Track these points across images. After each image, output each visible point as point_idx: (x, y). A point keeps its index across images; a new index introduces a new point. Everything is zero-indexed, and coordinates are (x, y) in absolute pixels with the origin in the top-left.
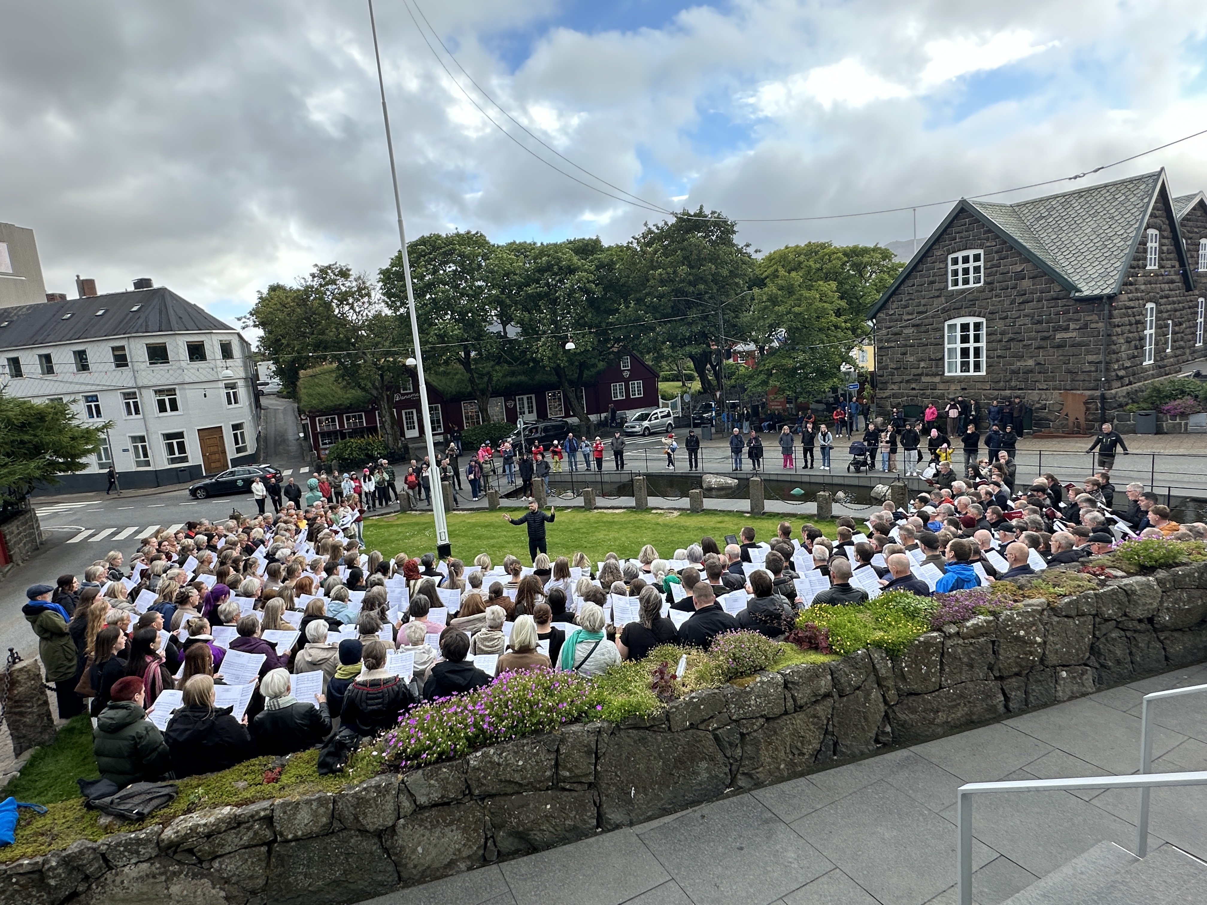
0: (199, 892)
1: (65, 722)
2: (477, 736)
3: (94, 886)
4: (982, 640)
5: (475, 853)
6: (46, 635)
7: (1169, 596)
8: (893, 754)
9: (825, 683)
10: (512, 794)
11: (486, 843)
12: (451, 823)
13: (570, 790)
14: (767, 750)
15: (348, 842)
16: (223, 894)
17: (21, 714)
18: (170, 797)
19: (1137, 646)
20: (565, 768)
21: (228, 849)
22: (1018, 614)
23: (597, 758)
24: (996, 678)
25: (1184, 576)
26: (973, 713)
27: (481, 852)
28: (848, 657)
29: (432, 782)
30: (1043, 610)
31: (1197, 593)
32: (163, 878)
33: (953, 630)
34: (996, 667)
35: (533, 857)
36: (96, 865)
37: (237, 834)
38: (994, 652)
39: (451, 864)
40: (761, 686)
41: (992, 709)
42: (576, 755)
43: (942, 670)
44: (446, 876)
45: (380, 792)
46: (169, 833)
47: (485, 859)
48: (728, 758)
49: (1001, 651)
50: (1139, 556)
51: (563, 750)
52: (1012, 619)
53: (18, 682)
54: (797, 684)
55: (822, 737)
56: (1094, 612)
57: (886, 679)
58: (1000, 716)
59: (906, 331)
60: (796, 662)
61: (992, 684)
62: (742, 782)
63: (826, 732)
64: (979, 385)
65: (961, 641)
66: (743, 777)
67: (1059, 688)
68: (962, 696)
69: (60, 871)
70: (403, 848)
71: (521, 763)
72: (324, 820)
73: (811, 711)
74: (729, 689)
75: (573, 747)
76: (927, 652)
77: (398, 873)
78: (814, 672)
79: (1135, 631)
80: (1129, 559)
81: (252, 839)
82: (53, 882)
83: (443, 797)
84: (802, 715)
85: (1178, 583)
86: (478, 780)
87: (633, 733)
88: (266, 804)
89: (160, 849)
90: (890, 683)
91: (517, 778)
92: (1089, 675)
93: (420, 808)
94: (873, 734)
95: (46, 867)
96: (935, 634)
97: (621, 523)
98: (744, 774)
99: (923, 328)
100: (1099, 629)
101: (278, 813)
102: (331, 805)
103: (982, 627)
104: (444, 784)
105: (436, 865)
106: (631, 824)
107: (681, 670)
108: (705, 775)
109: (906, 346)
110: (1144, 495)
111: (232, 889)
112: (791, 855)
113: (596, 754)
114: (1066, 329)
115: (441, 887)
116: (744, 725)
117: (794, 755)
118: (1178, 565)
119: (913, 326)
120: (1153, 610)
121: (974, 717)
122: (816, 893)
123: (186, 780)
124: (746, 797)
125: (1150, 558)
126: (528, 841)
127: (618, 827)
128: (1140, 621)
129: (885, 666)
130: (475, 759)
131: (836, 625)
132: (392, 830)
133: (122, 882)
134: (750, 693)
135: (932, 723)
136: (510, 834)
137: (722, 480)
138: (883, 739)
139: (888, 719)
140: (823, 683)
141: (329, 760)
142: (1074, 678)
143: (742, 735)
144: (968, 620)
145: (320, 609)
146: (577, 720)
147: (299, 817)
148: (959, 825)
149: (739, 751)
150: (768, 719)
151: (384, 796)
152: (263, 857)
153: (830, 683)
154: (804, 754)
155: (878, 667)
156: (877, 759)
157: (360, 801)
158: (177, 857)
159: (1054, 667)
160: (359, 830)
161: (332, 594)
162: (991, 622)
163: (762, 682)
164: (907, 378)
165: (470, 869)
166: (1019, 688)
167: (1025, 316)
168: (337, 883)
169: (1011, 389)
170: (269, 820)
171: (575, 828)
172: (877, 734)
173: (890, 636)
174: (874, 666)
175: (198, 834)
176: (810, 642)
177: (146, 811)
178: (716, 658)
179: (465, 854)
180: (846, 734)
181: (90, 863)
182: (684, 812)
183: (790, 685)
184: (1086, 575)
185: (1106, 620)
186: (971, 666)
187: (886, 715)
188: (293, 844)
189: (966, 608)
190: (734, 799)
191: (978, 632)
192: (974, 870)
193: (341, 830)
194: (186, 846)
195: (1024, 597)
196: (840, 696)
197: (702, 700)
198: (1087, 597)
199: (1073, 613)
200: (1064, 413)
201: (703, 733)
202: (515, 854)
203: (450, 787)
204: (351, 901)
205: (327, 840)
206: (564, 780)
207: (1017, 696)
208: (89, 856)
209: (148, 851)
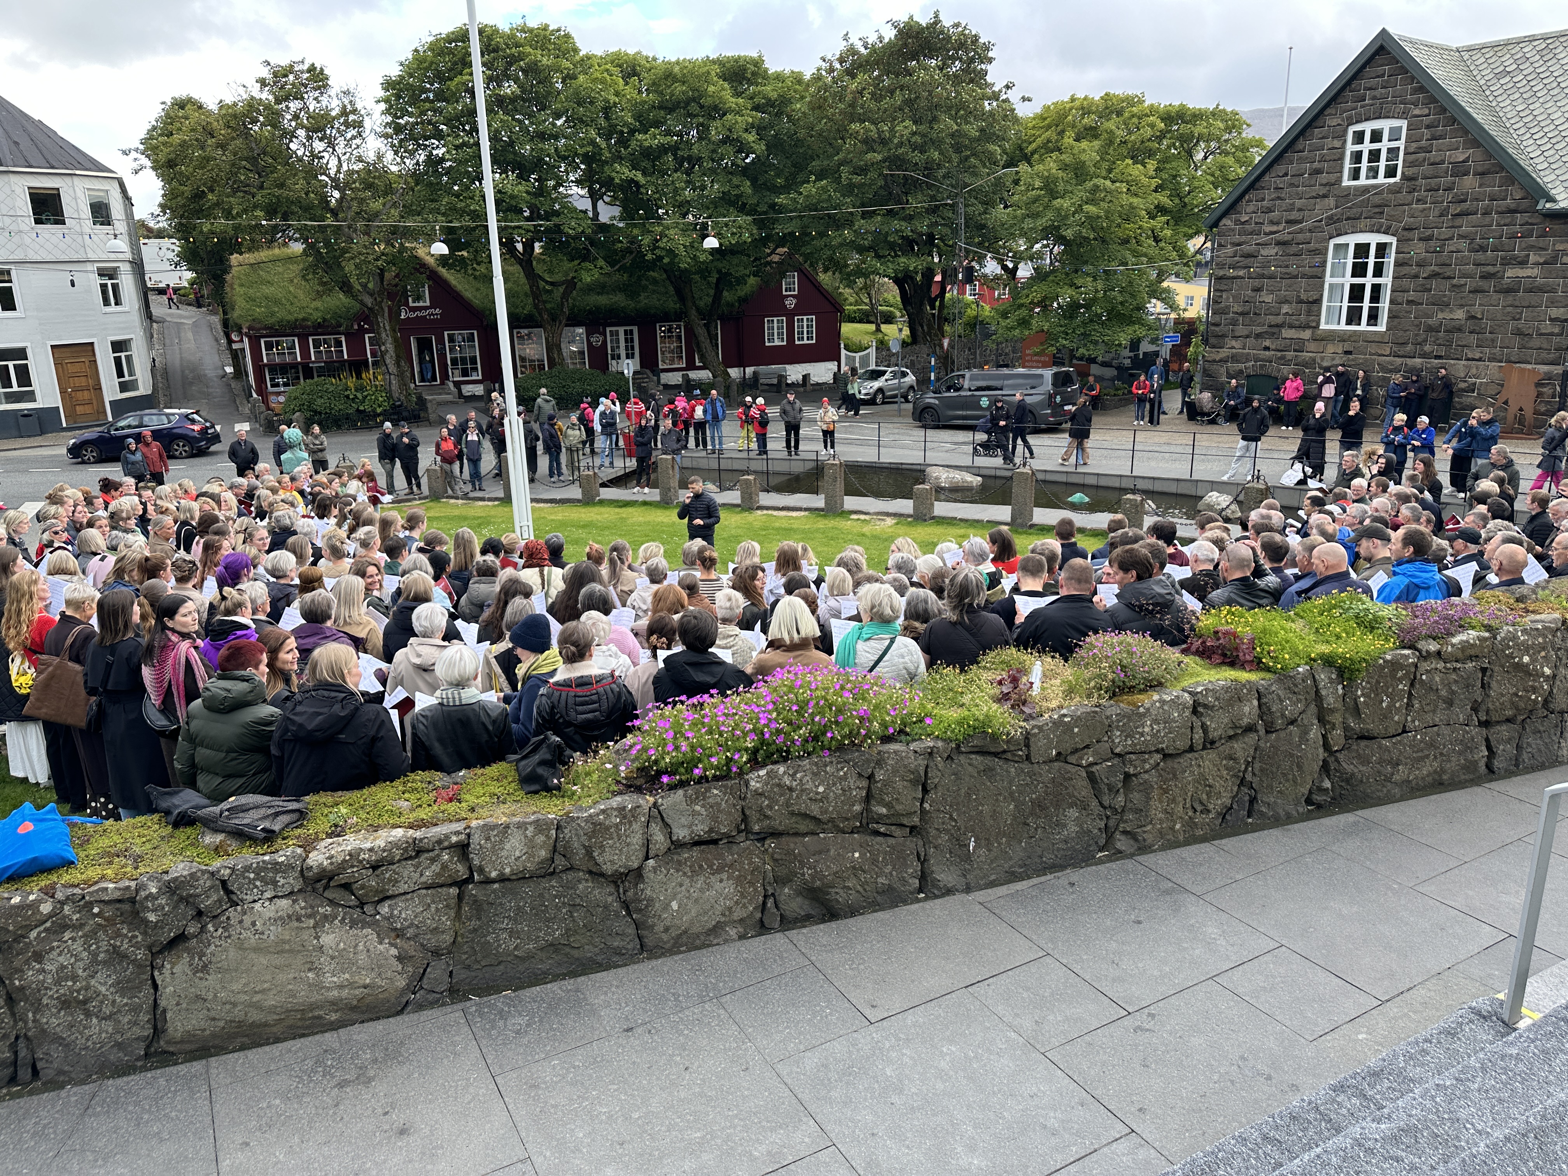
0: (361, 947)
2: (758, 749)
3: (210, 927)
4: (1470, 665)
5: (750, 916)
8: (1332, 818)
9: (1249, 709)
10: (806, 835)
11: (764, 903)
12: (719, 871)
13: (885, 835)
14: (1161, 802)
15: (574, 888)
16: (394, 951)
18: (302, 815)
20: (880, 802)
21: (403, 887)
22: (1524, 631)
23: (926, 791)
24: (1482, 724)
26: (1443, 771)
27: (758, 915)
28: (1284, 675)
29: (698, 808)
30: (1556, 630)
32: (311, 922)
33: (1433, 647)
34: (1484, 707)
35: (832, 925)
36: (215, 897)
37: (417, 867)
38: (1483, 686)
39: (717, 929)
40: (1161, 707)
41: (1470, 766)
42: (898, 785)
43: (1409, 705)
44: (709, 946)
45: (625, 817)
46: (317, 858)
47: (765, 925)
48: (1105, 808)
49: (1494, 685)
51: (879, 776)
52: (1515, 638)
54: (1211, 707)
55: (1235, 789)
57: (1332, 711)
58: (1480, 777)
59: (1264, 252)
60: (1205, 678)
61: (1474, 731)
62: (1122, 843)
63: (1242, 782)
64: (1373, 348)
65: (1440, 666)
66: (1123, 838)
67: (1563, 744)
68: (1432, 745)
69: (162, 901)
70: (650, 901)
71: (821, 789)
72: (543, 853)
73: (1226, 749)
74: (1114, 709)
75: (893, 772)
76: (1393, 675)
77: (641, 938)
78: (1236, 694)
81: (438, 875)
82: (152, 917)
83: (710, 830)
84: (1213, 755)
86: (761, 810)
87: (977, 759)
88: (459, 826)
89: (305, 879)
90: (1337, 718)
91: (815, 810)
93: (677, 845)
94: (1305, 790)
95: (143, 894)
96: (1406, 652)
98: (1125, 832)
99: (1294, 249)
101: (477, 839)
102: (553, 832)
103: (1472, 646)
104: (713, 811)
105: (695, 929)
106: (968, 890)
107: (1036, 681)
108: (1073, 828)
109: (1263, 276)
111: (406, 946)
112: (1212, 929)
113: (925, 785)
114: (1523, 263)
116: (1131, 761)
117: (1195, 811)
119: (1279, 243)
121: (1445, 777)
122: (1259, 973)
123: (314, 797)
124: (1129, 864)
126: (826, 904)
127: (948, 892)
129: (1333, 693)
130: (756, 780)
131: (1264, 631)
132: (638, 874)
133: (254, 924)
134: (1143, 715)
135: (1388, 779)
136: (800, 892)
137: (959, 477)
138: (1318, 798)
139: (1328, 770)
140: (1247, 709)
143: (1127, 776)
144: (1453, 635)
146: (898, 736)
147: (508, 846)
149: (1121, 799)
150: (1166, 756)
151: (630, 823)
152: (453, 902)
153: (1256, 711)
154: (1209, 811)
155: (1323, 693)
156: (1311, 823)
157: (595, 829)
158: (328, 894)
159: (1562, 713)
160: (590, 872)
162: (1485, 639)
163: (1163, 702)
164: (1259, 330)
165: (742, 937)
166: (1509, 740)
168: (554, 947)
169: (1424, 356)
170: (463, 849)
171: (889, 890)
172: (1310, 792)
173: (1339, 650)
174: (1317, 692)
175: (361, 862)
176: (1224, 655)
177: (274, 828)
178: (1092, 666)
179: (736, 916)
180: (1270, 787)
182: (1043, 879)
183: (1201, 709)
186: (1450, 703)
187: (1326, 764)
188: (496, 886)
189: (1450, 619)
190: (1112, 865)
191: (1468, 653)
193: (565, 870)
194: (342, 878)
195: (1528, 611)
196: (1267, 732)
197: (1076, 721)
200: (1501, 398)
201: (1073, 769)
202: (805, 920)
203: (722, 817)
204: (574, 974)
205: (545, 883)
206: (879, 819)
207: (1506, 751)
208: (205, 882)
209: (289, 881)
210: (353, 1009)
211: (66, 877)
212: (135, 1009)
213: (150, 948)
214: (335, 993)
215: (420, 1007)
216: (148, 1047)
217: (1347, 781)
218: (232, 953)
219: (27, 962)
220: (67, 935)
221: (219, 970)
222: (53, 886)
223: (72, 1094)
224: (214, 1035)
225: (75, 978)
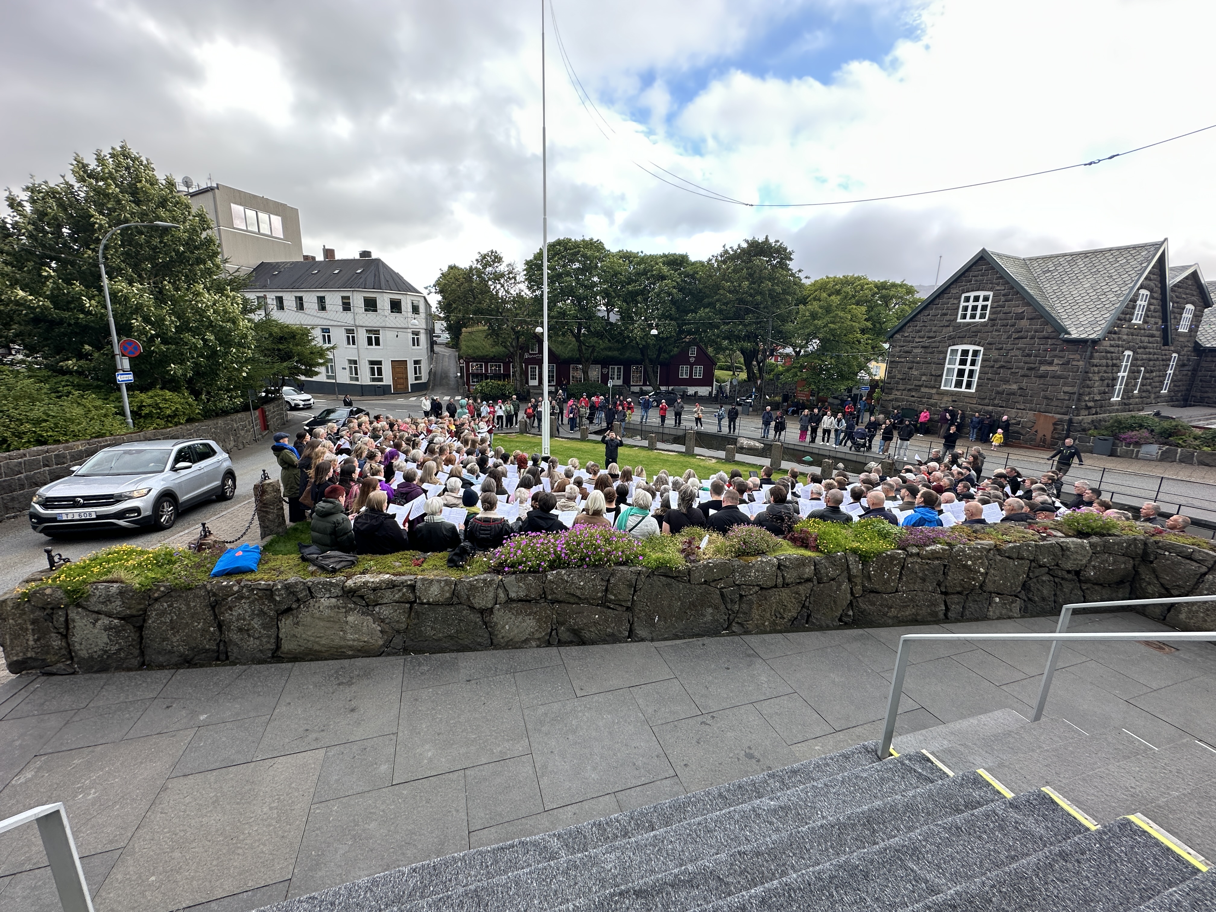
0: (365, 624)
1: (292, 524)
2: (555, 561)
3: (302, 606)
4: (937, 562)
5: (543, 637)
6: (286, 466)
7: (1097, 557)
8: (851, 631)
9: (809, 571)
10: (573, 604)
11: (551, 632)
12: (529, 615)
13: (613, 609)
14: (758, 610)
15: (461, 612)
16: (379, 628)
17: (267, 512)
18: (353, 563)
19: (1061, 590)
20: (612, 593)
21: (385, 601)
22: (969, 548)
23: (635, 591)
24: (942, 593)
25: (1114, 544)
26: (918, 614)
27: (547, 637)
28: (829, 556)
29: (521, 585)
30: (990, 550)
31: (1123, 559)
32: (344, 610)
33: (915, 550)
34: (943, 584)
35: (582, 647)
36: (304, 594)
37: (392, 592)
38: (944, 573)
39: (526, 641)
40: (761, 564)
41: (934, 614)
42: (621, 586)
43: (900, 578)
44: (522, 648)
45: (486, 584)
46: (350, 583)
47: (549, 643)
48: (728, 610)
49: (950, 573)
50: (1078, 524)
51: (612, 581)
52: (963, 551)
53: (267, 491)
54: (788, 567)
55: (799, 609)
56: (1031, 558)
57: (856, 576)
58: (939, 620)
59: (915, 351)
60: (788, 552)
61: (937, 596)
62: (735, 628)
63: (804, 606)
64: (967, 400)
65: (919, 560)
66: (736, 625)
67: (990, 609)
68: (912, 600)
69: (283, 592)
70: (496, 624)
71: (582, 583)
72: (448, 595)
73: (795, 589)
74: (736, 562)
75: (620, 580)
76: (892, 563)
77: (491, 639)
78: (802, 562)
79: (1063, 579)
80: (1069, 525)
81: (401, 597)
82: (278, 599)
83: (527, 596)
84: (787, 591)
85: (1107, 549)
86: (552, 589)
87: (663, 579)
88: (412, 577)
89: (344, 591)
90: (858, 581)
91: (578, 593)
92: (1017, 605)
93: (510, 600)
94: (838, 614)
95: (275, 588)
96: (900, 551)
97: (673, 462)
98: (738, 623)
99: (930, 350)
100: (1033, 572)
101: (419, 584)
102: (453, 586)
103: (938, 552)
104: (529, 587)
105: (517, 639)
106: (652, 640)
107: (703, 544)
108: (709, 618)
109: (913, 362)
110: (1091, 489)
111: (385, 626)
112: (763, 678)
113: (635, 588)
114: (1051, 363)
115: (518, 653)
116: (743, 589)
117: (777, 617)
118: (1110, 535)
119: (922, 347)
120: (1082, 565)
121: (919, 617)
122: (778, 705)
123: (363, 556)
124: (736, 639)
125: (1088, 527)
126: (580, 637)
127: (643, 640)
128: (1069, 572)
129: (856, 568)
130: (551, 575)
131: (824, 533)
132: (491, 610)
133: (319, 607)
134: (751, 567)
135: (885, 614)
136: (568, 630)
137: (752, 443)
138: (845, 619)
139: (852, 606)
140: (807, 570)
141: (454, 557)
142: (1005, 604)
143: (741, 596)
144: (928, 546)
145: (460, 473)
146: (625, 563)
147: (432, 589)
148: (893, 683)
149: (737, 606)
150: (762, 589)
151: (488, 587)
152: (406, 610)
153: (812, 571)
154: (784, 618)
155: (851, 567)
156: (838, 632)
157: (472, 587)
158: (354, 599)
159: (991, 593)
160: (469, 606)
161: (468, 466)
162: (946, 550)
163: (762, 562)
164: (910, 387)
165: (538, 646)
166: (958, 603)
167: (1017, 349)
168: (451, 637)
169: (994, 405)
170: (412, 587)
171: (612, 635)
172: (841, 616)
173: (864, 547)
174: (848, 566)
175: (368, 587)
176: (803, 542)
177: (337, 567)
178: (731, 540)
179: (536, 636)
180: (818, 610)
181: (301, 591)
182: (691, 640)
183: (782, 568)
184: (1031, 531)
185: (1040, 566)
186: (924, 580)
187: (851, 603)
188: (426, 606)
189: (928, 538)
190: (728, 638)
191: (934, 556)
192: (899, 712)
193: (458, 604)
194: (359, 593)
195: (976, 538)
196: (819, 583)
197: (716, 566)
198: (1028, 545)
199: (1015, 556)
200: (1034, 430)
201: (712, 589)
202: (570, 643)
203: (532, 590)
204: (458, 651)
205: (448, 608)
206: (610, 601)
207: (956, 609)
208: (300, 587)
209: (337, 591)
210: (359, 651)
211: (249, 577)
212: (269, 637)
213: (276, 611)
214: (351, 642)
215: (389, 654)
216: (273, 654)
217: (862, 612)
218: (309, 619)
219: (226, 610)
220: (243, 601)
221: (303, 625)
222: (241, 580)
223: (238, 668)
224: (300, 653)
225: (244, 620)
